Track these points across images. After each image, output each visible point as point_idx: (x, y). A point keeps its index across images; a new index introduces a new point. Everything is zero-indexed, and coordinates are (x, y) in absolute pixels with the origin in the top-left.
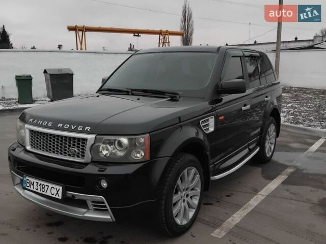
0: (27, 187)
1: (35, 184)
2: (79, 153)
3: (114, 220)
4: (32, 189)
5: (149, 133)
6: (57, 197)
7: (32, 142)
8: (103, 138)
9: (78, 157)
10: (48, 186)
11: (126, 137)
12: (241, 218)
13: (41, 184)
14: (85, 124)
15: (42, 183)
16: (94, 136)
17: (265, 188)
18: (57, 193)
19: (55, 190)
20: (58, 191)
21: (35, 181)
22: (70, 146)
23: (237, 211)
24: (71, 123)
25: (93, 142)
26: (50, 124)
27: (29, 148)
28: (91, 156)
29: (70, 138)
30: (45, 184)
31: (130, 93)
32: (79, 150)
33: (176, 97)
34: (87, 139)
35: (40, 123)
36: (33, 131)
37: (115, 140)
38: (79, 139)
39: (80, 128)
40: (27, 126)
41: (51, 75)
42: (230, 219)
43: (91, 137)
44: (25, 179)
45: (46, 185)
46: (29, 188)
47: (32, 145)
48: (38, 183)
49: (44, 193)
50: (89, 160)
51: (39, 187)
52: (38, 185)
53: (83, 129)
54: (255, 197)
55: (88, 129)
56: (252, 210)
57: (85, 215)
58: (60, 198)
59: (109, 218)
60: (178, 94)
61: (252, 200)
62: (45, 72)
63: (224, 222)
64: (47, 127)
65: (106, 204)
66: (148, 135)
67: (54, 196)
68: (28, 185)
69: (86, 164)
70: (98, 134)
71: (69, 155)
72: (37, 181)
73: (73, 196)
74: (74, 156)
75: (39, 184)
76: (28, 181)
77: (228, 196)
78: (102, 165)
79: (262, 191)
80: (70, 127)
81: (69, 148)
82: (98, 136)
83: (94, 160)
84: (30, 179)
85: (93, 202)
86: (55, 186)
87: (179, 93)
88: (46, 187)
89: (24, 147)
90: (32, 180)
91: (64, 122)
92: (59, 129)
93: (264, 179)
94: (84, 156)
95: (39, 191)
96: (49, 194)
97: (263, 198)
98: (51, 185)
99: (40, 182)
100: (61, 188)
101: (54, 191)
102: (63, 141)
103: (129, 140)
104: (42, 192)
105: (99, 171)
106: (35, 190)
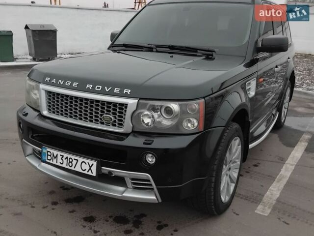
0: (47, 161)
1: (59, 157)
2: (115, 121)
3: (160, 201)
4: (54, 162)
5: (204, 98)
6: (90, 173)
7: (50, 106)
8: (147, 104)
9: (114, 125)
10: (77, 160)
11: (177, 103)
12: (280, 191)
13: (67, 158)
14: (123, 86)
15: (69, 156)
16: (136, 101)
17: (291, 156)
18: (90, 169)
19: (87, 165)
20: (90, 167)
21: (59, 153)
22: (103, 112)
23: (272, 183)
24: (104, 84)
25: (135, 108)
26: (75, 84)
27: (45, 113)
28: (132, 125)
29: (103, 103)
30: (73, 157)
31: (154, 50)
32: (115, 118)
33: (212, 55)
34: (127, 104)
35: (62, 83)
36: (50, 92)
37: (161, 106)
38: (115, 104)
39: (116, 90)
40: (42, 86)
41: (33, 31)
42: (268, 193)
43: (132, 102)
44: (44, 151)
45: (75, 159)
46: (51, 162)
47: (50, 110)
48: (63, 156)
49: (72, 168)
50: (130, 130)
51: (65, 161)
52: (63, 159)
53: (121, 91)
54: (284, 167)
55: (128, 92)
56: (288, 182)
57: (124, 195)
58: (94, 174)
59: (154, 199)
60: (215, 52)
61: (283, 170)
62: (27, 27)
63: (263, 196)
64: (71, 88)
65: (152, 182)
66: (203, 100)
67: (85, 172)
68: (49, 158)
69: (126, 135)
70: (140, 99)
71: (102, 123)
72: (62, 154)
73: (110, 172)
74: (108, 124)
75: (65, 157)
76: (49, 154)
77: (256, 166)
78: (147, 136)
79: (288, 160)
80: (103, 89)
81: (101, 115)
82: (141, 101)
83: (135, 130)
84: (52, 151)
85: (133, 179)
86: (87, 161)
87: (216, 50)
88: (74, 162)
89: (39, 111)
90: (55, 152)
91: (95, 83)
92: (88, 91)
93: (285, 147)
94: (122, 125)
95: (64, 165)
96: (78, 169)
97: (293, 167)
98: (81, 160)
99: (65, 155)
100: (95, 163)
101: (86, 167)
102: (94, 106)
103: (180, 106)
104: (68, 167)
105: (144, 143)
106: (59, 164)
